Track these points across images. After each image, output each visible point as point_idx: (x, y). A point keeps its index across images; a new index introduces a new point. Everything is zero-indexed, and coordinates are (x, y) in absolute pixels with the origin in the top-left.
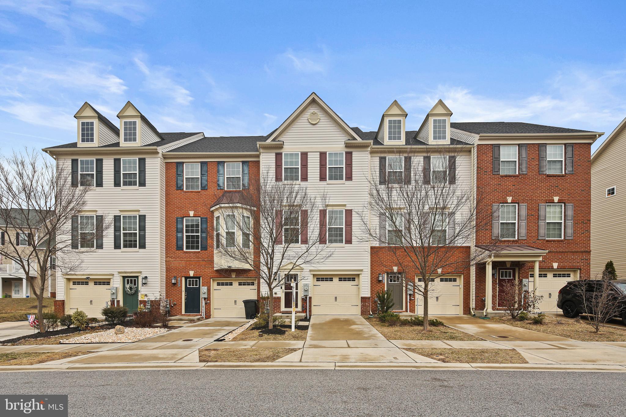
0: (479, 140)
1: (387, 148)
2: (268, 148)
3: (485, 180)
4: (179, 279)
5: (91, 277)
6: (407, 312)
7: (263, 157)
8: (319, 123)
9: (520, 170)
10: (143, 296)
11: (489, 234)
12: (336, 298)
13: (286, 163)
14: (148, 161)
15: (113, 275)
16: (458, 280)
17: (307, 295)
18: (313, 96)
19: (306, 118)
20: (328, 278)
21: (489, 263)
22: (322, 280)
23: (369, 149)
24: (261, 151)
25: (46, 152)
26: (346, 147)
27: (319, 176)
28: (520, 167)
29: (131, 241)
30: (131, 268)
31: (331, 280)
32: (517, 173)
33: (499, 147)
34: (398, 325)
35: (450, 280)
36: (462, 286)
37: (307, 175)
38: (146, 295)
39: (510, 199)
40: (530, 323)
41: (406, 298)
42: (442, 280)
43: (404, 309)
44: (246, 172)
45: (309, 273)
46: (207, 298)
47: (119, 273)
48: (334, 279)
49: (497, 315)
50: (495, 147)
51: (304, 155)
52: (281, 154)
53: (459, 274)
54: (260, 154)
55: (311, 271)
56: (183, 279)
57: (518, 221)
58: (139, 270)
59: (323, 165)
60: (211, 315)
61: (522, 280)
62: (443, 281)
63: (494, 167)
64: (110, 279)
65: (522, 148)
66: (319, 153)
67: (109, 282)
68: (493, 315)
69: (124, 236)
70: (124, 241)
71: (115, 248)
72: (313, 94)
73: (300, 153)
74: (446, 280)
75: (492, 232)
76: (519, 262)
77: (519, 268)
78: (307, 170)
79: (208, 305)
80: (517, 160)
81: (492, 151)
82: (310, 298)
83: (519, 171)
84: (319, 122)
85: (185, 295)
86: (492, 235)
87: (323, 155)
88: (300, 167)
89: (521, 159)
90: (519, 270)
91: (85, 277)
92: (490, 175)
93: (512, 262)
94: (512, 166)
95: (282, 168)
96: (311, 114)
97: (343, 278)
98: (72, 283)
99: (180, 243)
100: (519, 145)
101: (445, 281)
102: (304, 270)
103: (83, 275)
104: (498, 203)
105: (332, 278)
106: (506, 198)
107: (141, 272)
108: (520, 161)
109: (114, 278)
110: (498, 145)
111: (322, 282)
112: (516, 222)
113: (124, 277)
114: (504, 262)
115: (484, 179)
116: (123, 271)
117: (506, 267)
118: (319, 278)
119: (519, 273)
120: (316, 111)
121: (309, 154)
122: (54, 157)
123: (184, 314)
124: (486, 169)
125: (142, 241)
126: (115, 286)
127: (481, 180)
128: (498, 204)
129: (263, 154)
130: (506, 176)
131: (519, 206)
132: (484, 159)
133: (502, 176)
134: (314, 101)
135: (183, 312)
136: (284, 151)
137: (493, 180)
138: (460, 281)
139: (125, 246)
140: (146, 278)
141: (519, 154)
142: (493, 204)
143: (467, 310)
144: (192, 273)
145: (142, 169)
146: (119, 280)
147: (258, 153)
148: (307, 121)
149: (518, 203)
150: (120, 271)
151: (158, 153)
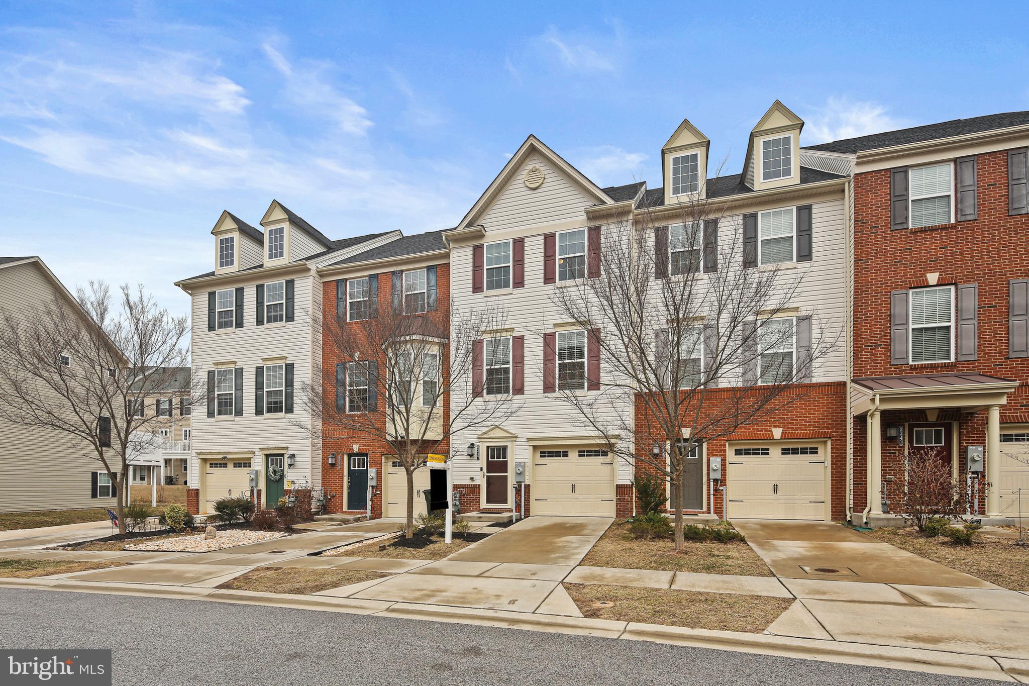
0: (858, 164)
1: (671, 210)
2: (461, 239)
3: (874, 245)
4: (339, 457)
5: (229, 456)
6: (710, 513)
7: (455, 255)
8: (544, 185)
9: (959, 212)
10: (290, 483)
11: (883, 354)
12: (573, 487)
13: (490, 261)
14: (298, 284)
15: (254, 453)
16: (821, 450)
17: (521, 482)
18: (532, 141)
19: (522, 181)
20: (561, 452)
21: (872, 415)
22: (550, 455)
23: (631, 217)
24: (451, 245)
25: (179, 286)
26: (589, 219)
27: (542, 276)
28: (959, 206)
29: (275, 403)
30: (274, 442)
31: (565, 454)
32: (953, 221)
33: (906, 172)
34: (649, 537)
35: (804, 451)
36: (828, 463)
37: (523, 276)
38: (293, 482)
39: (933, 278)
40: (944, 543)
41: (709, 487)
42: (785, 452)
43: (705, 509)
44: (433, 282)
45: (526, 443)
46: (376, 486)
47: (261, 449)
48: (569, 454)
49: (892, 522)
50: (896, 175)
51: (519, 244)
52: (481, 246)
53: (823, 437)
54: (450, 251)
55: (529, 439)
56: (346, 458)
57: (956, 322)
58: (284, 445)
59: (549, 257)
60: (381, 513)
61: (967, 448)
62: (788, 453)
63: (894, 215)
64: (250, 459)
65: (964, 166)
66: (542, 237)
67: (250, 463)
68: (881, 523)
69: (267, 396)
70: (268, 403)
71: (257, 414)
72: (531, 138)
73: (511, 241)
74: (795, 451)
75: (890, 350)
76: (958, 409)
77: (960, 423)
78: (523, 268)
79: (377, 497)
80: (952, 193)
81: (890, 182)
82: (528, 487)
83: (956, 214)
84: (542, 183)
85: (348, 482)
86: (890, 356)
87: (549, 239)
88: (511, 264)
89: (959, 189)
90: (960, 426)
91: (221, 456)
92: (883, 232)
93: (941, 410)
94: (939, 208)
95: (483, 270)
96: (529, 172)
97: (585, 452)
98: (208, 465)
99: (341, 402)
100: (955, 160)
101: (792, 453)
102: (518, 439)
103: (219, 453)
104: (904, 288)
105: (567, 452)
106: (923, 275)
107: (287, 448)
108: (959, 195)
109: (256, 457)
110: (904, 169)
111: (549, 458)
112: (952, 324)
113: (267, 456)
114: (922, 412)
115: (869, 242)
116: (265, 446)
117: (927, 420)
118: (545, 452)
119: (960, 434)
120: (537, 166)
121: (526, 240)
122: (190, 292)
123: (347, 510)
124: (874, 222)
125: (289, 402)
126: (257, 468)
127: (864, 246)
128: (904, 291)
129: (455, 251)
130: (924, 230)
131: (956, 289)
132: (869, 203)
133: (914, 232)
134: (533, 150)
135: (345, 508)
136: (486, 242)
137: (894, 242)
138: (825, 453)
139: (269, 411)
140: (293, 456)
141: (956, 179)
142: (893, 292)
143: (838, 510)
144: (356, 448)
145: (290, 297)
146: (261, 461)
147: (446, 251)
148: (523, 185)
149: (955, 284)
150: (262, 446)
151: (309, 270)
